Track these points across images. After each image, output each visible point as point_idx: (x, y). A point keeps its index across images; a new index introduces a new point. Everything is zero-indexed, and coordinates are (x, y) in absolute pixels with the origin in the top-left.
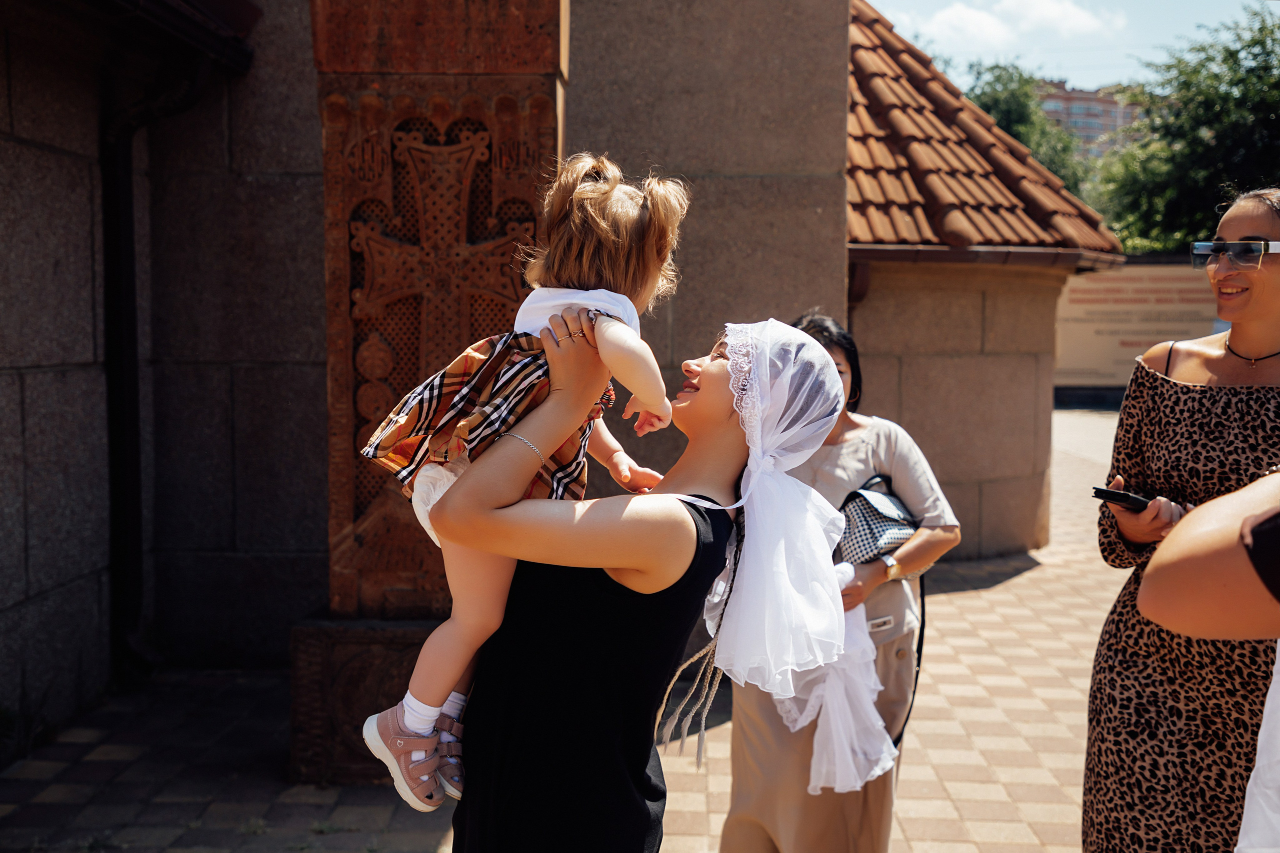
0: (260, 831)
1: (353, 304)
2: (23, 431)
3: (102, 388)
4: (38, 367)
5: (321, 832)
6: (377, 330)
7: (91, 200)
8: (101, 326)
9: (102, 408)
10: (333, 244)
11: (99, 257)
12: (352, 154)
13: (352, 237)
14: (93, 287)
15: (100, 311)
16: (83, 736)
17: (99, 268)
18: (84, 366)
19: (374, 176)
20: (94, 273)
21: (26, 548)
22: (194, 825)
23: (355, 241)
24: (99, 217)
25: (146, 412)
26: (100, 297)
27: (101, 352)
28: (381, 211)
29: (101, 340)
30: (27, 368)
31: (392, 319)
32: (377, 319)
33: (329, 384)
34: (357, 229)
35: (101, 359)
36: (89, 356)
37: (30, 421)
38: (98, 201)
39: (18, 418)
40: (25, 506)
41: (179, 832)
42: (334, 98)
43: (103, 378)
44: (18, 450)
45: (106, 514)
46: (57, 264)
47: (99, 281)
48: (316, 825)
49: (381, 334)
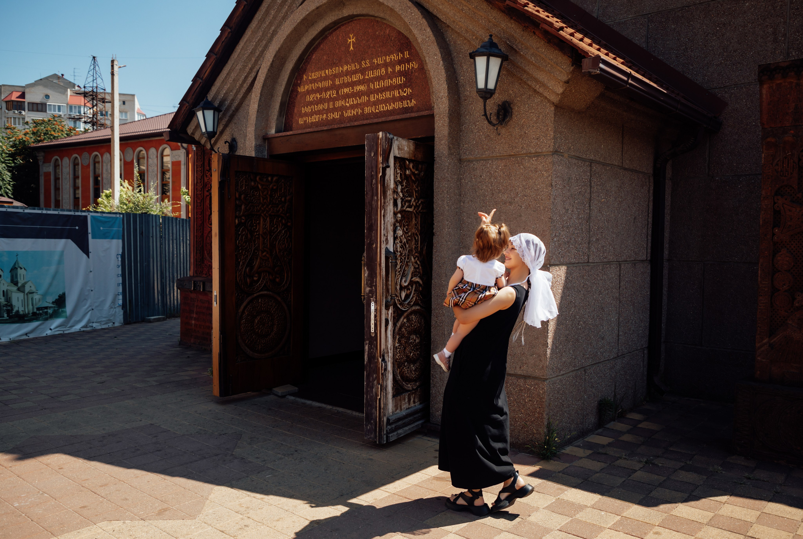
0: (719, 472)
1: (774, 235)
2: (620, 287)
3: (649, 271)
4: (626, 261)
5: (749, 478)
6: (786, 247)
7: (649, 191)
8: (650, 245)
9: (648, 279)
10: (764, 207)
11: (651, 215)
12: (777, 164)
13: (775, 203)
14: (648, 228)
15: (650, 238)
16: (636, 416)
17: (650, 220)
18: (642, 261)
19: (788, 175)
20: (648, 221)
21: (618, 336)
22: (688, 462)
23: (776, 205)
24: (652, 198)
25: (665, 282)
26: (650, 232)
27: (649, 255)
28: (791, 190)
29: (649, 251)
30: (622, 261)
31: (794, 242)
32: (786, 242)
33: (759, 272)
34: (778, 199)
35: (649, 259)
36: (644, 257)
37: (622, 284)
38: (651, 192)
39: (618, 282)
40: (619, 319)
41: (683, 464)
42: (769, 140)
43: (649, 267)
44: (617, 295)
45: (647, 324)
46: (635, 218)
47: (650, 225)
48: (747, 474)
49: (788, 249)
